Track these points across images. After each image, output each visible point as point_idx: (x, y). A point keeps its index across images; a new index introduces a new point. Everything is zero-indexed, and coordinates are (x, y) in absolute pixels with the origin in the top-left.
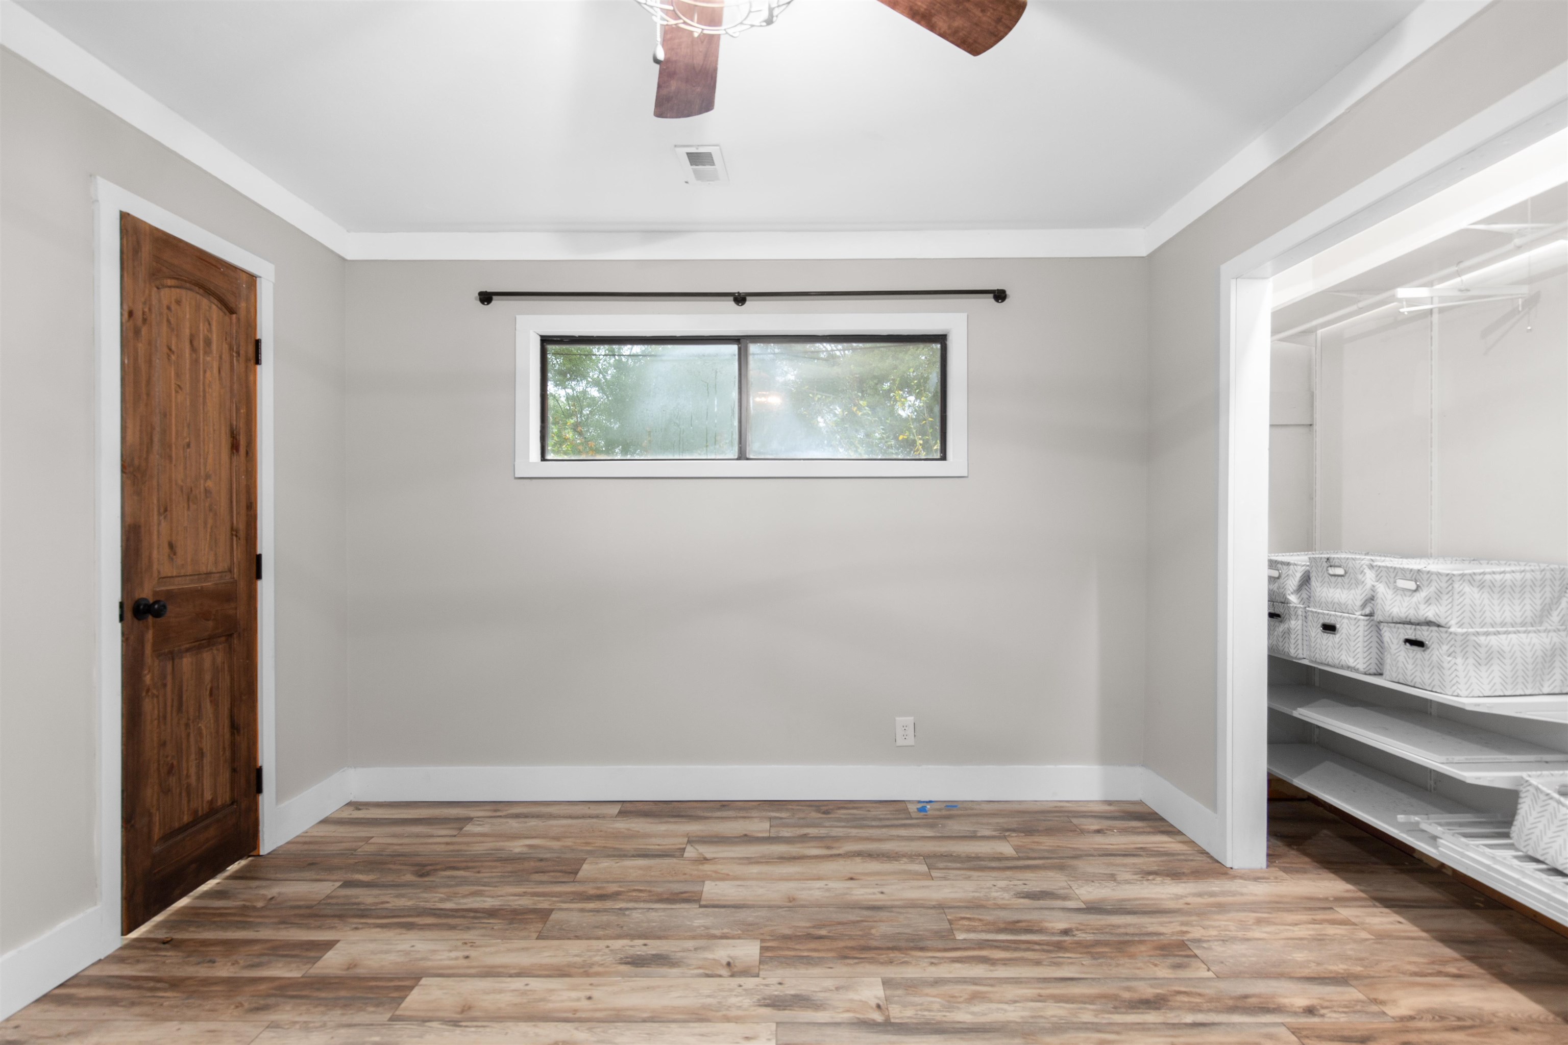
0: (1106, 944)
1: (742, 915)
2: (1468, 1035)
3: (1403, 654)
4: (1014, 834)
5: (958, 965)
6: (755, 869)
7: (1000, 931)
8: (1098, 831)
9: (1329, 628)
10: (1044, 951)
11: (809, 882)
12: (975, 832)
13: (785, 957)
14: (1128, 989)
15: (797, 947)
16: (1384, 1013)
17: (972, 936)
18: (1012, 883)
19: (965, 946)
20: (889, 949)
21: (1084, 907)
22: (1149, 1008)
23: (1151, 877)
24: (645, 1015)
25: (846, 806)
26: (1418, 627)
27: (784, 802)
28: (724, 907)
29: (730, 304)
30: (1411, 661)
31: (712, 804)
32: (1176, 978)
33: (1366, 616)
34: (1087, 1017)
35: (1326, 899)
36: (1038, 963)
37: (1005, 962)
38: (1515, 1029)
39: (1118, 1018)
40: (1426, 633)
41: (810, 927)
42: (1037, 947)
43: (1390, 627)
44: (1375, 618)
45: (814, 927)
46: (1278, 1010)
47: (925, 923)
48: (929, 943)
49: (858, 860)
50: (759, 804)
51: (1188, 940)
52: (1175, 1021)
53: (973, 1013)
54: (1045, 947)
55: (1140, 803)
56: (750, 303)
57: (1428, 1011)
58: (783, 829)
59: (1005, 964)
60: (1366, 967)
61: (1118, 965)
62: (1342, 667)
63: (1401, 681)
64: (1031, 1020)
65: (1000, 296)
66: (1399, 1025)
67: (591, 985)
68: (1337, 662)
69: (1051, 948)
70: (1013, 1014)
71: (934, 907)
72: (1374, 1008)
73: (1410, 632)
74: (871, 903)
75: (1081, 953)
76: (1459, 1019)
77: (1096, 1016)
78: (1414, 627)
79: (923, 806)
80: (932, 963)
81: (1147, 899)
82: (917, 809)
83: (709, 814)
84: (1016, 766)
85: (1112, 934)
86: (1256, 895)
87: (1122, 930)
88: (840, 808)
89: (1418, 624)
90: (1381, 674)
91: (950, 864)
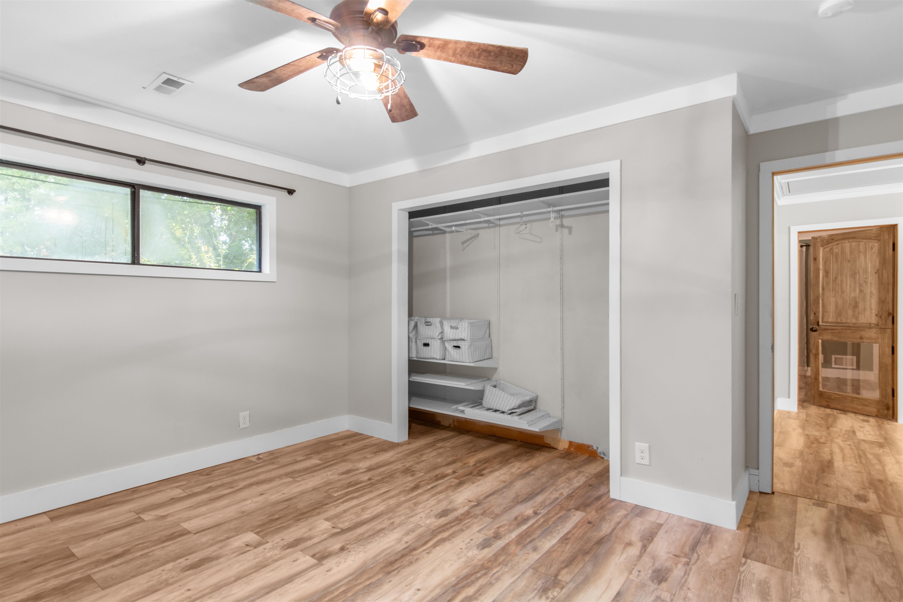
0: (386, 477)
1: (225, 527)
2: (489, 463)
3: (453, 351)
4: (313, 455)
5: (346, 504)
6: (203, 509)
7: (348, 487)
8: (344, 445)
9: (426, 345)
10: (369, 487)
11: (242, 503)
12: (295, 460)
13: (271, 531)
14: (406, 487)
15: (272, 526)
16: (469, 466)
17: (339, 493)
18: (332, 472)
19: (341, 497)
20: (313, 510)
21: (366, 470)
22: (417, 489)
23: (378, 454)
24: (233, 579)
25: (216, 468)
26: (458, 341)
27: (175, 478)
28: (209, 528)
29: (134, 163)
30: (455, 353)
31: (123, 493)
32: (415, 479)
33: (439, 339)
34: (403, 499)
35: (431, 443)
36: (371, 492)
37: (361, 495)
38: (495, 458)
39: (412, 495)
40: (460, 343)
41: (268, 517)
42: (366, 487)
43: (448, 342)
44: (444, 339)
45: (269, 517)
46: (447, 475)
47: (317, 497)
48: (326, 502)
49: (254, 487)
50: (159, 483)
51: (408, 467)
52: (426, 489)
53: (368, 514)
54: (369, 486)
55: (348, 431)
56: (147, 165)
57: (477, 461)
58: (193, 489)
59: (362, 496)
60: (456, 457)
61: (396, 482)
62: (431, 359)
63: (452, 360)
64: (388, 507)
65: (291, 192)
66: (474, 467)
67: (180, 586)
68: (430, 357)
69: (371, 486)
70: (381, 508)
71: (312, 490)
72: (466, 466)
73: (455, 343)
74: (285, 499)
75: (382, 483)
76: (484, 461)
77: (405, 497)
78: (456, 341)
79: (258, 456)
80: (336, 507)
81: (384, 460)
82: (256, 459)
83: (131, 498)
84: (298, 426)
85: (384, 474)
86: (413, 448)
87: (386, 472)
88: (213, 471)
89: (457, 340)
90: (445, 359)
91: (299, 474)
